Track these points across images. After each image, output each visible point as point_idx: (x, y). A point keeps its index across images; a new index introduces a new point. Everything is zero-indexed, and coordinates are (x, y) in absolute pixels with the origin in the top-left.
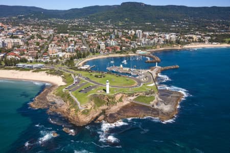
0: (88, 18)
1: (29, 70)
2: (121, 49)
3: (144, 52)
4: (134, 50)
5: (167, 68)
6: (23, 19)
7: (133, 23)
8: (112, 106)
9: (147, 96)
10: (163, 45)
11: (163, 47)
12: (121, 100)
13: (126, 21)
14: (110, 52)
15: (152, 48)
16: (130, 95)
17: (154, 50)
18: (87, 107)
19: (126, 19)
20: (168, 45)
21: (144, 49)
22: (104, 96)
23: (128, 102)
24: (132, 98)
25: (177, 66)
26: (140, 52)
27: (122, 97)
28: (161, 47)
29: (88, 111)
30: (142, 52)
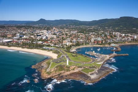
0: (100, 25)
1: (46, 50)
2: (102, 42)
3: (116, 45)
4: (110, 44)
5: (120, 55)
6: (68, 26)
7: (125, 28)
8: (67, 72)
9: (90, 69)
10: (130, 42)
11: (130, 43)
12: (74, 69)
13: (121, 27)
14: (95, 44)
15: (122, 43)
16: (79, 67)
17: (123, 44)
18: (51, 70)
19: (121, 26)
20: (134, 42)
21: (117, 43)
22: (65, 66)
23: (78, 71)
24: (80, 69)
25: (128, 54)
26: (113, 45)
27: (75, 68)
28: (128, 43)
29: (51, 72)
30: (115, 45)
